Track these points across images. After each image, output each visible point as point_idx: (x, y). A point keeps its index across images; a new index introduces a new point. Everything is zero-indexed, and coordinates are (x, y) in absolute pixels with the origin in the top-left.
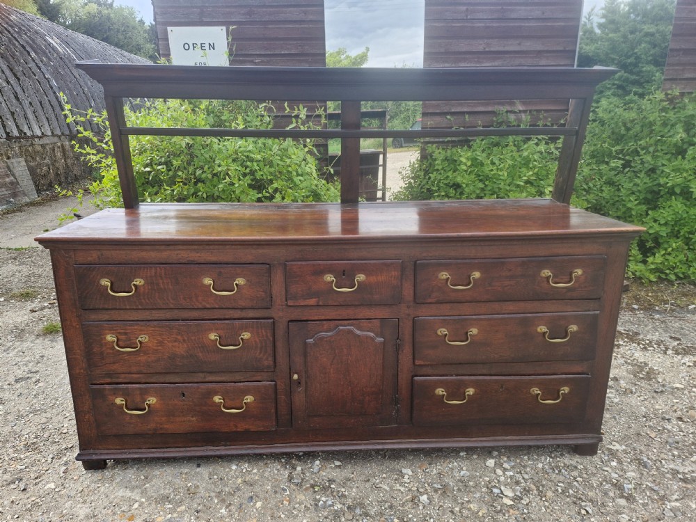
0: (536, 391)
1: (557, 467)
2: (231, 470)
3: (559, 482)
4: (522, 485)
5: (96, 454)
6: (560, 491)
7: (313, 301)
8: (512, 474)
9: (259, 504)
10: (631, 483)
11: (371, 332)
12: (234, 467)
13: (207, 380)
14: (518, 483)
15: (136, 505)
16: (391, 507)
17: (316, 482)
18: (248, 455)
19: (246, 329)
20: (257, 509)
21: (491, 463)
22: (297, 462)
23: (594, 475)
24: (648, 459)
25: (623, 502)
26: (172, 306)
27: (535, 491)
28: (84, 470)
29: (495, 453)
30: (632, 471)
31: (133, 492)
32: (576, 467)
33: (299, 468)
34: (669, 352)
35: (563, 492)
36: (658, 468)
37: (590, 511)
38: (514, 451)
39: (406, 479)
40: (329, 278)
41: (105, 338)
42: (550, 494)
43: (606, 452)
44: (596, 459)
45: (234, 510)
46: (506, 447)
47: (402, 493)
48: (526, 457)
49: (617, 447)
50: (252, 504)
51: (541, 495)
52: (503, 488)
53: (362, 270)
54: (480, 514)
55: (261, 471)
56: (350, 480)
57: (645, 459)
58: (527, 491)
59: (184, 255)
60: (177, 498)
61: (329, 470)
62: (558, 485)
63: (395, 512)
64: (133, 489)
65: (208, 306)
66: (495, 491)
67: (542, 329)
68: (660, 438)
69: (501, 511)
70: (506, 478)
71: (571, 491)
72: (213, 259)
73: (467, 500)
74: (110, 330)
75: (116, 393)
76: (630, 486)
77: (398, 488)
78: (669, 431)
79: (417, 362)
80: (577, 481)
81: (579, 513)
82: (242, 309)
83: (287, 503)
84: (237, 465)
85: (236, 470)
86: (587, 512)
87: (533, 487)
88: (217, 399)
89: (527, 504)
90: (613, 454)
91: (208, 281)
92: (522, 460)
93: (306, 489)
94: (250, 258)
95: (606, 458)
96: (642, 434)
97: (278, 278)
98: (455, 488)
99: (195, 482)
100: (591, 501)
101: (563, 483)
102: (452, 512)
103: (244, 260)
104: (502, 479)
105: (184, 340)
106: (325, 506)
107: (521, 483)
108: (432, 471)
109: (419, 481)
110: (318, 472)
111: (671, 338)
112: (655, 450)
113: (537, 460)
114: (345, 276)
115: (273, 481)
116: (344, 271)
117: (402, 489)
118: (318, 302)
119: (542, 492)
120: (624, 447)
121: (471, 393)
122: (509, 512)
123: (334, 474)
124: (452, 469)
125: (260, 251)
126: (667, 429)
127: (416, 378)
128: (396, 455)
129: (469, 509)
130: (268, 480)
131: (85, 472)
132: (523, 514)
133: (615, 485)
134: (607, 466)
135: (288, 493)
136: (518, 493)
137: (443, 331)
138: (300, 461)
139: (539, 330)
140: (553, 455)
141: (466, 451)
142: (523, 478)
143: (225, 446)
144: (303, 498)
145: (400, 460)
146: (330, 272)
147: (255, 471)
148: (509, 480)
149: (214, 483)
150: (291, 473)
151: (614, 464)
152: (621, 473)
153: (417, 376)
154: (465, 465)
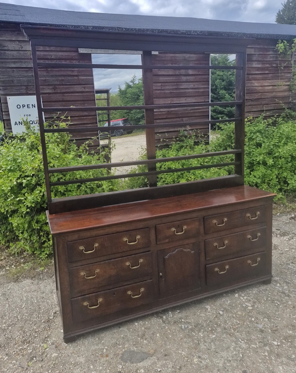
0: (249, 262)
1: (261, 291)
2: (136, 325)
3: (264, 296)
4: (252, 301)
5: (73, 334)
6: (265, 299)
7: (167, 240)
8: (246, 298)
9: (158, 335)
10: (287, 291)
11: (189, 249)
12: (136, 324)
13: (124, 284)
14: (250, 301)
15: (105, 351)
16: (210, 321)
17: (175, 320)
18: (139, 317)
19: (140, 257)
20: (159, 337)
21: (237, 295)
22: (162, 315)
23: (273, 291)
24: (289, 280)
25: (287, 298)
26: (110, 253)
27: (258, 302)
28: (65, 344)
29: (236, 291)
30: (285, 286)
31: (98, 346)
32: (267, 290)
33: (164, 317)
34: (278, 236)
35: (267, 299)
36: (293, 283)
37: (279, 304)
38: (242, 289)
39: (209, 309)
40: (173, 229)
41: (80, 274)
42: (263, 301)
43: (274, 281)
44: (271, 285)
45: (149, 340)
46: (239, 288)
47: (211, 315)
48: (248, 290)
49: (276, 278)
50: (155, 336)
51: (260, 302)
52: (246, 304)
53: (185, 224)
54: (243, 315)
55: (149, 322)
56: (187, 316)
57: (288, 281)
58: (255, 302)
59: (115, 229)
60: (121, 342)
61: (177, 315)
62: (264, 298)
63: (213, 323)
64: (97, 345)
65: (125, 250)
66: (244, 305)
67: (249, 236)
68: (289, 272)
69: (249, 312)
70: (245, 300)
71: (269, 299)
72: (127, 229)
73: (236, 311)
74: (82, 270)
75: (84, 300)
76: (287, 292)
77: (208, 314)
78: (291, 268)
79: (207, 259)
80: (270, 294)
81: (275, 305)
82: (138, 249)
83: (170, 331)
84: (137, 323)
85: (138, 325)
86: (278, 304)
87: (256, 300)
88: (129, 293)
89: (257, 307)
90: (276, 281)
91: (125, 239)
92: (247, 292)
93: (173, 324)
94: (141, 226)
95: (275, 284)
96: (283, 271)
97: (153, 232)
98: (229, 308)
99: (124, 334)
100: (277, 300)
101: (265, 296)
102: (233, 317)
103: (139, 227)
104: (244, 300)
105: (115, 268)
106: (185, 328)
107: (251, 300)
108: (217, 304)
109: (214, 309)
110: (173, 316)
111: (277, 229)
112: (289, 277)
113: (252, 290)
114: (179, 228)
115: (158, 324)
116: (178, 226)
117: (210, 314)
118: (169, 240)
119: (260, 301)
120: (279, 278)
121: (228, 267)
122: (253, 311)
123: (180, 315)
124: (224, 301)
125: (146, 223)
126: (290, 268)
127: (207, 266)
128: (200, 302)
129: (239, 314)
130: (155, 325)
131: (66, 345)
132: (257, 311)
133: (282, 293)
134: (277, 286)
135: (167, 327)
136: (252, 304)
137: (215, 244)
138: (162, 314)
139: (248, 237)
140: (257, 287)
141: (225, 293)
142: (251, 298)
143: (132, 314)
144: (174, 328)
145: (202, 303)
146: (173, 226)
147: (147, 323)
148: (246, 300)
149: (133, 332)
150: (162, 320)
151: (278, 285)
152: (282, 288)
153: (207, 265)
154: (227, 299)
